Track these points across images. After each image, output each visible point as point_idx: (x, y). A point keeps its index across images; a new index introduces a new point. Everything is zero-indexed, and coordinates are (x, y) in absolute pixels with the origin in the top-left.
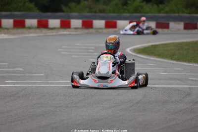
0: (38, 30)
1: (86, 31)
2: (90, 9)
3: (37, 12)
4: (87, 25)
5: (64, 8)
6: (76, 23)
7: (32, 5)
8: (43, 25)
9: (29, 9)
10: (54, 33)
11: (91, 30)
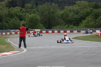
0: (46, 34)
1: (59, 34)
2: (59, 28)
3: (45, 29)
4: (59, 32)
5: (52, 28)
6: (56, 31)
7: (44, 27)
8: (47, 32)
9: (43, 28)
10: (50, 34)
11: (60, 33)
